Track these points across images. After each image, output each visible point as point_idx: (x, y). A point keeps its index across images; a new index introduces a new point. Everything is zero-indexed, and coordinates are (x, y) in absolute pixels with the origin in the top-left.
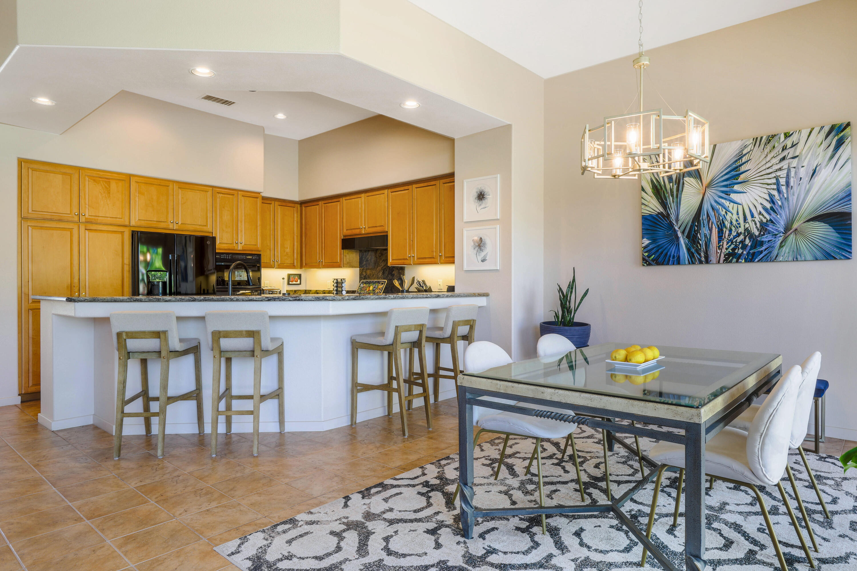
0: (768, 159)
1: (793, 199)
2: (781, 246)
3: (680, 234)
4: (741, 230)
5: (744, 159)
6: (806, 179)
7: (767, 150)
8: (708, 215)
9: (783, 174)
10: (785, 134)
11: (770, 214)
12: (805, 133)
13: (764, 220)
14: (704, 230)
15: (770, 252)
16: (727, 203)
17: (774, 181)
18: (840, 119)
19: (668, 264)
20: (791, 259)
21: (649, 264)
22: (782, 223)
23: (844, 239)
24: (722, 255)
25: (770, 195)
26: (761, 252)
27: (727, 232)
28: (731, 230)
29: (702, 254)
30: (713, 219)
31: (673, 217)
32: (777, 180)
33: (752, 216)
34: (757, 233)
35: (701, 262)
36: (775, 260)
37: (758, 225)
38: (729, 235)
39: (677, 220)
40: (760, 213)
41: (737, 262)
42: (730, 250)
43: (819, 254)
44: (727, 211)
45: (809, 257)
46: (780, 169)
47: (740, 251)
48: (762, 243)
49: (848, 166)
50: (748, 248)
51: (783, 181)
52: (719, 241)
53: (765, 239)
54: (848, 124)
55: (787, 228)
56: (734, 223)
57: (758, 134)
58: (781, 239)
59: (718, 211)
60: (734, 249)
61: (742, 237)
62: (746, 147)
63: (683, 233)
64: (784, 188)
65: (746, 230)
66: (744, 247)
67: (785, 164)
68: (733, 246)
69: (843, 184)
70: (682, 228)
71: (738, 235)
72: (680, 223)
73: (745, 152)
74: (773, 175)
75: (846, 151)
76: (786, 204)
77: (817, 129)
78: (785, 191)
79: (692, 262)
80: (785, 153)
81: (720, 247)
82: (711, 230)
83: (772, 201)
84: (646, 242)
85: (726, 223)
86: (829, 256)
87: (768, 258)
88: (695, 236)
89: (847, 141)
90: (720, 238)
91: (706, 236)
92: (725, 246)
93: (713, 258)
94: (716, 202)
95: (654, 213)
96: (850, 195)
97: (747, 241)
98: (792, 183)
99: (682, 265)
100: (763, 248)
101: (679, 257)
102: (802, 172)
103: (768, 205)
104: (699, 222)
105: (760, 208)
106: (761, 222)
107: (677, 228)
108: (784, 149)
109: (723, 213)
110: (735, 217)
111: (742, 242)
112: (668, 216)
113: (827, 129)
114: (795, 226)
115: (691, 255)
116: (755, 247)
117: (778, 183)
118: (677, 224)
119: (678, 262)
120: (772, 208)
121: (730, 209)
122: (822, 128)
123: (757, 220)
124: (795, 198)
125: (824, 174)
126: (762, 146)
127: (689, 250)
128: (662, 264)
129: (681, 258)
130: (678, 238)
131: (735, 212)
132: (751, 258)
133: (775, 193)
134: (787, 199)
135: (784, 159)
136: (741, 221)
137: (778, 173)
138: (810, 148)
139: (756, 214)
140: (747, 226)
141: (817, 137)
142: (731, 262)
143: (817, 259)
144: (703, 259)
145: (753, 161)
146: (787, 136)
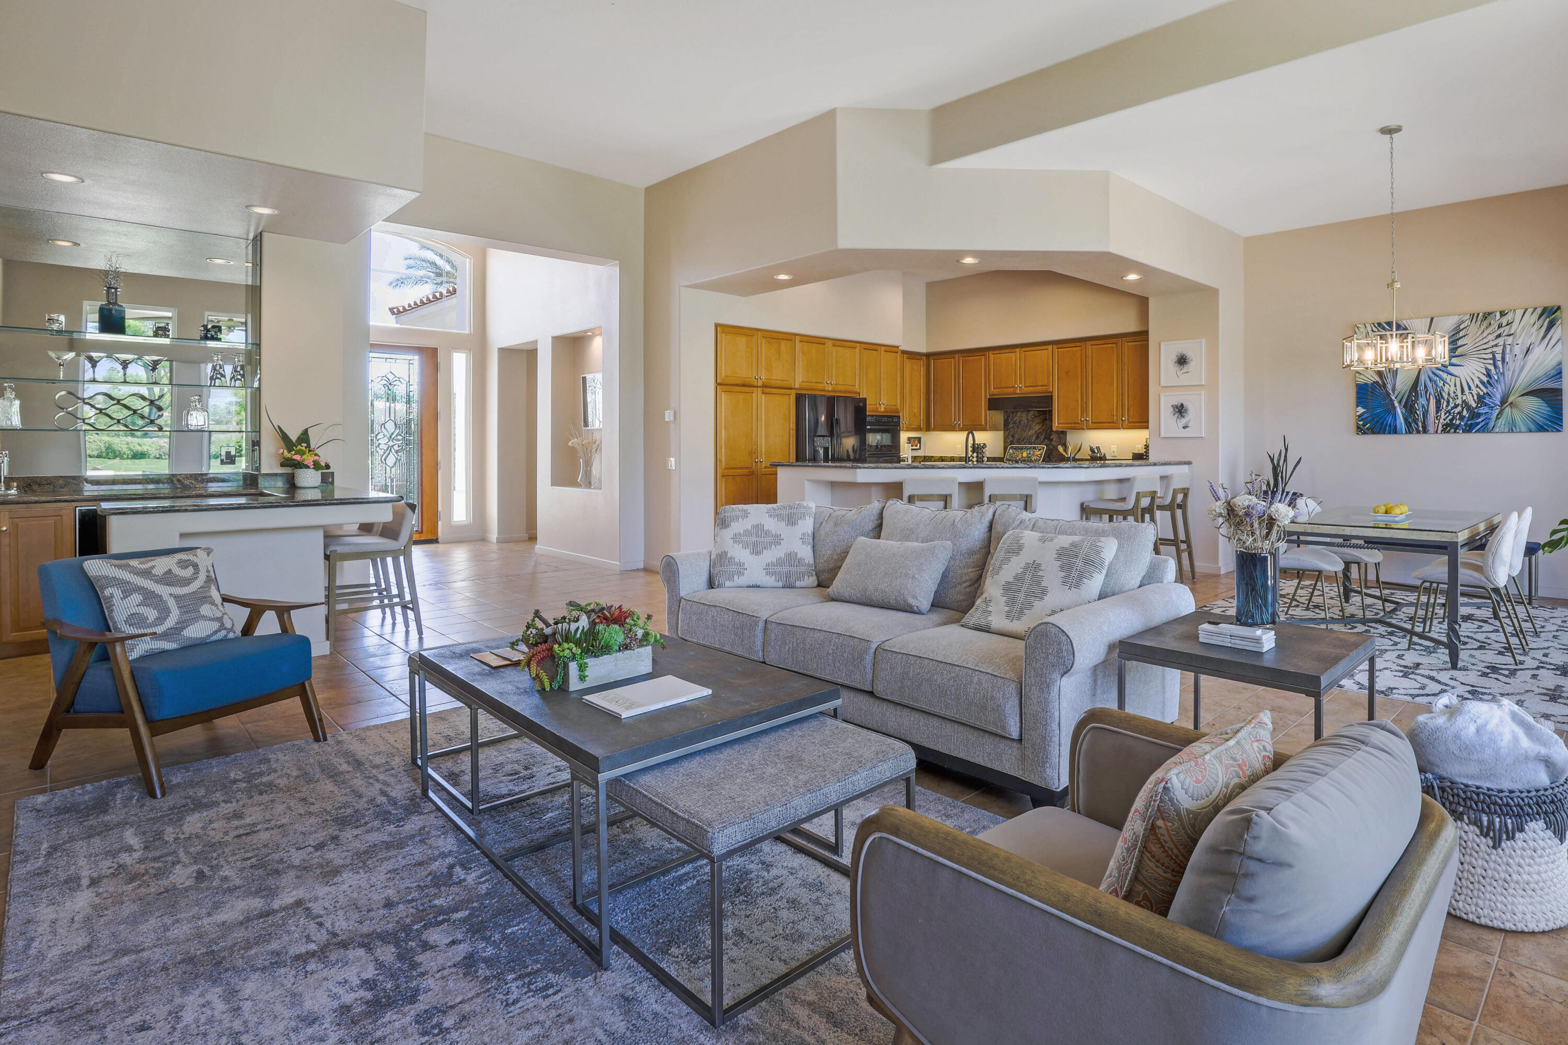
0: (1485, 334)
1: (1508, 375)
2: (1497, 418)
3: (1396, 404)
4: (1459, 401)
5: (1461, 334)
6: (1521, 356)
7: (1483, 327)
8: (1425, 386)
9: (1499, 350)
10: (1501, 313)
11: (1486, 387)
12: (1519, 313)
13: (1482, 393)
14: (1422, 401)
15: (1487, 424)
16: (1444, 376)
17: (1491, 356)
18: (1551, 302)
19: (1384, 433)
20: (1506, 430)
21: (1364, 433)
22: (1499, 396)
23: (1557, 413)
24: (1440, 426)
25: (1486, 369)
26: (1479, 423)
27: (1445, 403)
28: (1448, 402)
29: (1420, 424)
30: (1431, 390)
31: (1389, 387)
32: (1494, 355)
33: (1470, 388)
34: (1474, 405)
35: (1418, 432)
36: (1491, 431)
37: (1475, 397)
38: (1447, 406)
39: (1394, 390)
40: (1477, 386)
41: (1455, 432)
42: (1447, 420)
43: (1533, 427)
44: (1445, 382)
45: (1523, 429)
46: (1496, 345)
47: (1458, 422)
48: (1479, 415)
49: (1559, 346)
50: (1466, 420)
51: (1499, 357)
52: (1437, 412)
53: (1483, 410)
54: (1559, 308)
55: (1504, 401)
56: (1452, 394)
57: (1475, 310)
58: (1497, 411)
59: (1435, 382)
60: (1451, 420)
61: (1459, 408)
62: (1463, 322)
63: (1400, 402)
64: (1500, 364)
65: (1464, 401)
66: (1462, 418)
67: (1500, 341)
68: (1450, 417)
69: (1554, 363)
70: (1399, 398)
71: (1456, 406)
72: (1396, 393)
73: (1462, 327)
74: (1490, 351)
75: (1556, 332)
76: (1502, 379)
77: (1530, 311)
78: (1501, 366)
79: (1409, 432)
80: (1501, 330)
81: (1437, 418)
82: (1428, 400)
83: (1489, 375)
84: (1361, 410)
85: (1444, 394)
86: (1541, 429)
87: (1485, 429)
88: (1412, 407)
89: (1558, 323)
90: (1438, 409)
91: (1423, 407)
92: (1443, 417)
93: (1431, 428)
94: (1434, 373)
95: (1370, 382)
96: (1560, 373)
97: (1465, 413)
98: (1507, 360)
99: (1399, 434)
100: (1480, 420)
101: (1396, 427)
102: (1517, 350)
103: (1485, 379)
104: (1416, 392)
105: (1477, 382)
106: (1478, 395)
107: (1393, 398)
108: (1500, 326)
109: (1441, 384)
110: (1452, 389)
111: (1459, 413)
112: (1384, 385)
113: (1539, 311)
114: (1511, 399)
115: (1408, 424)
116: (1472, 419)
117: (1494, 359)
118: (1394, 393)
119: (1395, 431)
120: (1488, 382)
121: (1448, 381)
122: (1535, 309)
123: (1474, 392)
124: (1511, 373)
125: (1537, 352)
126: (1479, 322)
127: (1406, 419)
128: (1378, 433)
129: (1398, 427)
130: (1395, 408)
131: (1452, 384)
132: (1469, 429)
133: (1491, 368)
134: (1503, 374)
135: (1499, 336)
136: (1459, 393)
137: (1494, 349)
138: (1524, 328)
139: (1473, 387)
140: (1464, 398)
141: (1531, 318)
142: (1448, 432)
143: (1531, 431)
144: (1421, 429)
145: (1470, 336)
146: (1503, 314)
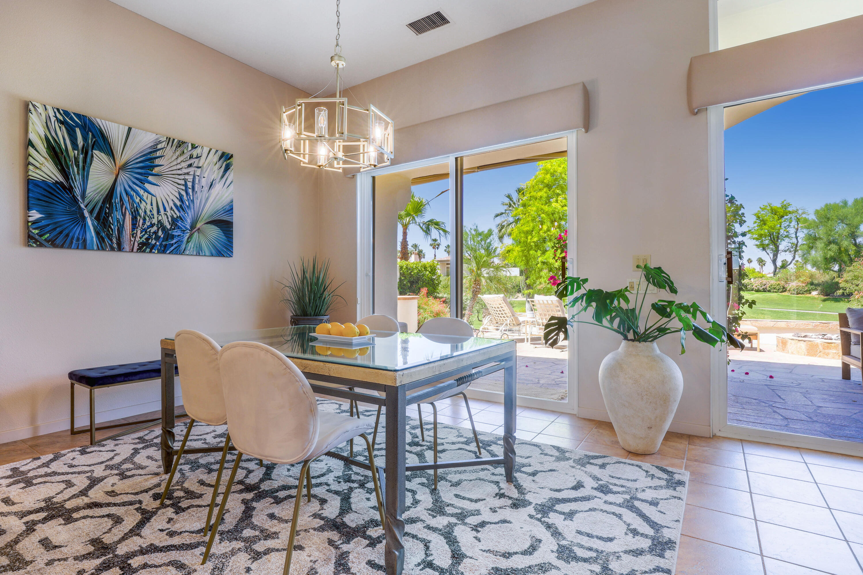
0: (179, 160)
1: (197, 202)
2: (188, 242)
3: (86, 214)
4: (155, 221)
5: (158, 154)
6: (206, 189)
7: (178, 153)
8: (121, 199)
9: (190, 178)
10: (192, 145)
11: (179, 211)
12: (206, 150)
13: (175, 216)
14: (118, 215)
15: (179, 246)
16: (141, 192)
17: (183, 182)
18: (229, 151)
19: (70, 247)
20: (195, 253)
21: (41, 245)
22: (189, 221)
23: (229, 241)
24: (136, 244)
25: (180, 194)
26: (172, 245)
27: (141, 221)
28: (144, 220)
29: (114, 241)
30: (127, 205)
31: (78, 192)
32: (185, 182)
33: (165, 210)
34: (169, 227)
35: (112, 249)
36: (182, 253)
37: (170, 219)
38: (144, 224)
39: (83, 196)
40: (172, 209)
41: (151, 252)
42: (143, 239)
43: (214, 252)
44: (141, 199)
45: (207, 253)
46: (188, 174)
47: (154, 242)
48: (173, 237)
49: (232, 186)
50: (161, 240)
51: (190, 185)
52: (133, 229)
53: (176, 232)
54: (233, 156)
55: (193, 227)
56: (148, 213)
57: (172, 136)
58: (188, 235)
59: (132, 197)
60: (147, 239)
61: (155, 228)
62: (160, 142)
63: (91, 212)
64: (190, 191)
65: (159, 221)
66: (157, 238)
67: (191, 170)
68: (146, 236)
69: (228, 200)
70: (90, 207)
71: (152, 225)
72: (86, 201)
73: (159, 147)
74: (182, 177)
75: (231, 175)
76: (192, 205)
77: (213, 151)
78: (191, 194)
79: (101, 247)
80: (192, 161)
81: (133, 235)
82: (124, 215)
83: (181, 200)
84: (35, 215)
85: (140, 211)
86: (220, 254)
87: (178, 251)
88: (106, 219)
89: (232, 168)
90: (134, 225)
91: (118, 221)
92: (139, 235)
93: (126, 246)
94: (130, 187)
95: (50, 181)
96: (232, 209)
97: (160, 233)
98: (196, 189)
99: (90, 250)
100: (174, 241)
101: (85, 241)
102: (204, 182)
103: (178, 203)
104: (111, 204)
105: (171, 204)
106: (172, 217)
107: (82, 206)
108: (191, 157)
109: (138, 200)
110: (149, 207)
111: (155, 233)
112: (70, 189)
113: (219, 153)
114: (198, 225)
115: (101, 239)
116: (167, 240)
117: (186, 185)
118: (83, 200)
119: (84, 246)
120: (181, 206)
121: (145, 198)
122: (217, 151)
123: (169, 214)
124: (199, 201)
125: (218, 187)
126: (174, 148)
127: (98, 233)
128: (62, 247)
129: (88, 242)
130: (84, 218)
131: (149, 202)
132: (163, 250)
133: (183, 193)
134: (193, 201)
135: (190, 166)
136: (155, 212)
137: (187, 177)
138: (209, 164)
139: (168, 209)
140: (160, 218)
141: (214, 158)
142: (144, 251)
143: (212, 256)
144: (115, 246)
145: (166, 157)
146: (194, 147)
